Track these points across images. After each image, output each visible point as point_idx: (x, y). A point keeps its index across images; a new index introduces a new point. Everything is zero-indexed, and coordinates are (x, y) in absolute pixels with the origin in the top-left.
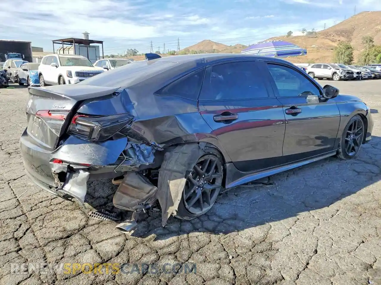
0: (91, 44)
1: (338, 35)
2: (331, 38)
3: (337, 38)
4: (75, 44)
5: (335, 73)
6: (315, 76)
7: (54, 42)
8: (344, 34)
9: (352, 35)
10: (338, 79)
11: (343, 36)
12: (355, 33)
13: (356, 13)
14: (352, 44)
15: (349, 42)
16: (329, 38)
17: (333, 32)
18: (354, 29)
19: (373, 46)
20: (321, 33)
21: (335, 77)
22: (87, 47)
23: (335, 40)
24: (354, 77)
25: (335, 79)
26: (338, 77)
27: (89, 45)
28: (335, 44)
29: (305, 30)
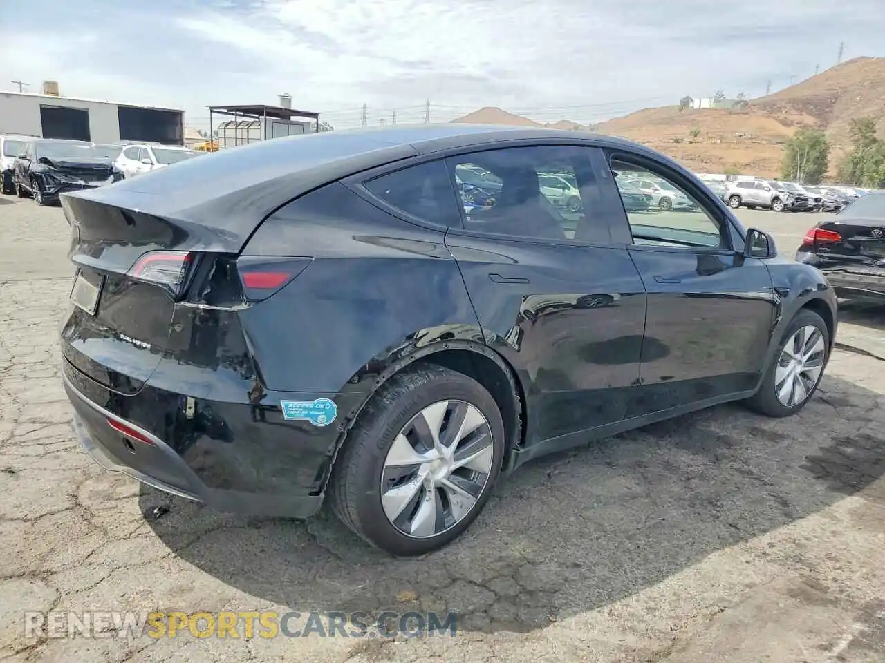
0: (293, 118)
1: (799, 109)
2: (782, 116)
3: (794, 116)
4: (267, 117)
5: (776, 198)
6: (743, 201)
7: (212, 110)
8: (812, 107)
9: (831, 112)
10: (780, 208)
11: (810, 113)
12: (837, 108)
13: (844, 60)
14: (829, 133)
15: (822, 128)
16: (776, 116)
17: (787, 103)
18: (836, 98)
19: (874, 141)
20: (759, 104)
21: (775, 205)
22: (288, 124)
23: (789, 122)
24: (810, 206)
25: (776, 209)
26: (781, 204)
27: (290, 119)
28: (790, 132)
29: (723, 95)
